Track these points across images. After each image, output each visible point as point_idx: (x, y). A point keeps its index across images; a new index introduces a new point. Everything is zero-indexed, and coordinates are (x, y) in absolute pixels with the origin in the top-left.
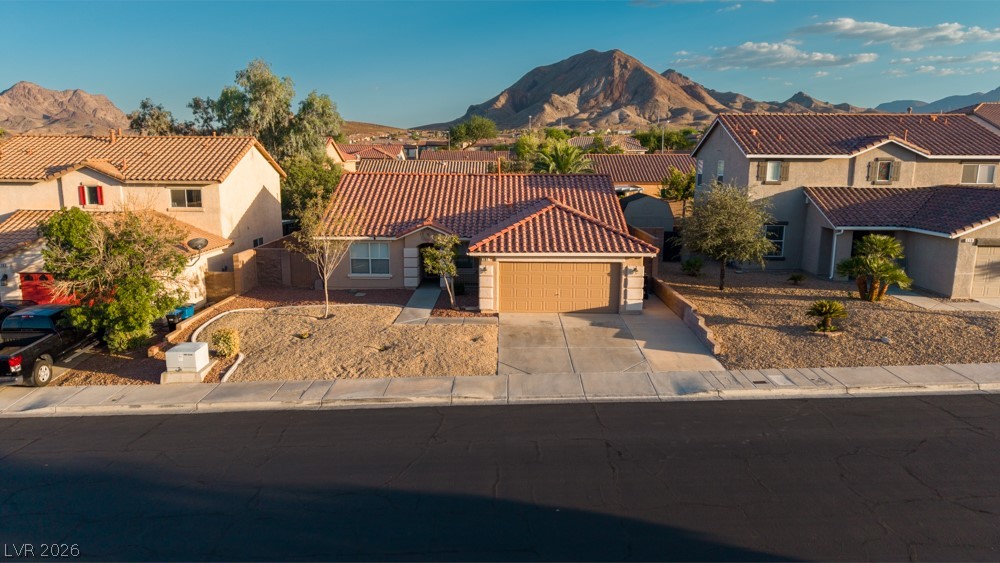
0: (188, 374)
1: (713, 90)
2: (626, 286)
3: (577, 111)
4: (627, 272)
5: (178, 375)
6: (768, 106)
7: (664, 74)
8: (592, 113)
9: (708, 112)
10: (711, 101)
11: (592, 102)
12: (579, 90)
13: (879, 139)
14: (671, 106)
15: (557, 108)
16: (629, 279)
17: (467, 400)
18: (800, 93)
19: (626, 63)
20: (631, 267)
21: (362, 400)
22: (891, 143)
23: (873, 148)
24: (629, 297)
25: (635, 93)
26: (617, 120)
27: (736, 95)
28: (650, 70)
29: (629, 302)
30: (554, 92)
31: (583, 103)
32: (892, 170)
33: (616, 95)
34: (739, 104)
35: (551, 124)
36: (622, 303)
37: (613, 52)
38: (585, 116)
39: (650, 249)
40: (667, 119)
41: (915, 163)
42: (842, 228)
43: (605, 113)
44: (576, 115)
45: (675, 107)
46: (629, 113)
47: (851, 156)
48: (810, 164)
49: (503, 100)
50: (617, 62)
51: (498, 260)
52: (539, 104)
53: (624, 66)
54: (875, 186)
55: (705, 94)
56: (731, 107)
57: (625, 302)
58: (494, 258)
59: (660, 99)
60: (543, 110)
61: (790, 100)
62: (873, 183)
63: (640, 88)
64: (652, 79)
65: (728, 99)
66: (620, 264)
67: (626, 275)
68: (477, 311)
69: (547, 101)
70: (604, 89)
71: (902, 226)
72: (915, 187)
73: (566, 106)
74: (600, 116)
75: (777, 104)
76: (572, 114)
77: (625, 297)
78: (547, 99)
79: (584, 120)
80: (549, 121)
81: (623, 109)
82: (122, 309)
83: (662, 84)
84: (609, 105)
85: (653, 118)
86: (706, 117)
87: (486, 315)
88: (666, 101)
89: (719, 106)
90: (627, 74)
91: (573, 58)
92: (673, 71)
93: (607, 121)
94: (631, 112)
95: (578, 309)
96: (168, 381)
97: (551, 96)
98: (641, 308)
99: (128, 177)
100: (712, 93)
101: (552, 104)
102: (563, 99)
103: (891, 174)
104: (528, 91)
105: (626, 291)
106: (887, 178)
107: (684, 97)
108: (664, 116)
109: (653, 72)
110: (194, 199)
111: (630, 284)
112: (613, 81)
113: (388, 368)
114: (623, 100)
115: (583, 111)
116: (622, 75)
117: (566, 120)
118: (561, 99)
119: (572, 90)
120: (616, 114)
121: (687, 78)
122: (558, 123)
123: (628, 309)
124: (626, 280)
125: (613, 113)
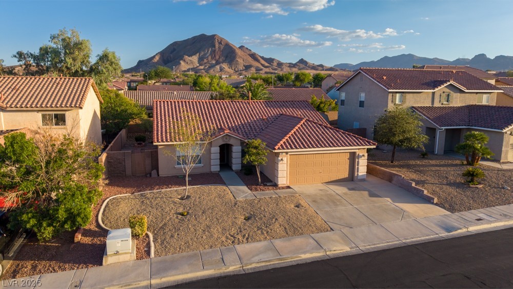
0: (125, 255)
1: (263, 57)
2: (358, 165)
3: (198, 65)
4: (359, 157)
5: (117, 257)
6: (289, 65)
7: (240, 48)
8: (206, 66)
9: (262, 68)
10: (263, 62)
11: (205, 61)
12: (198, 54)
13: (446, 82)
14: (245, 64)
15: (187, 63)
16: (360, 161)
17: (335, 252)
18: (302, 59)
19: (221, 41)
20: (361, 154)
21: (269, 261)
22: (451, 84)
23: (444, 86)
24: (359, 171)
25: (226, 57)
26: (219, 70)
27: (273, 59)
28: (234, 46)
29: (360, 174)
30: (184, 54)
31: (201, 60)
32: (450, 97)
33: (217, 57)
34: (275, 64)
35: (185, 71)
36: (356, 175)
37: (214, 35)
38: (202, 67)
39: (372, 143)
40: (243, 70)
41: (459, 94)
42: (444, 128)
43: (212, 66)
44: (197, 67)
45: (246, 64)
46: (224, 66)
47: (434, 91)
48: (415, 94)
49: (157, 58)
50: (217, 41)
51: (289, 154)
52: (177, 60)
53: (220, 43)
54: (443, 106)
55: (259, 58)
56: (272, 65)
57: (358, 174)
58: (287, 153)
59: (239, 60)
60: (180, 63)
61: (298, 62)
62: (442, 104)
63: (229, 54)
64: (235, 50)
65: (270, 61)
66: (354, 153)
67: (358, 159)
68: (275, 185)
69: (182, 59)
70: (211, 54)
71: (468, 126)
72: (459, 106)
73: (192, 62)
74: (210, 67)
75: (292, 64)
76: (195, 66)
77: (358, 172)
78: (182, 58)
79: (202, 69)
80: (183, 69)
81: (221, 65)
82: (68, 211)
83: (239, 52)
84: (214, 62)
85: (236, 69)
86: (261, 70)
87: (283, 188)
88: (242, 61)
89: (267, 64)
90: (222, 47)
91: (194, 38)
92: (244, 46)
93: (214, 70)
94: (225, 66)
95: (332, 180)
96: (109, 262)
97: (183, 57)
98: (365, 177)
99: (8, 106)
100: (263, 58)
101: (184, 61)
102: (190, 58)
103: (450, 99)
104: (171, 53)
105: (358, 168)
106: (448, 102)
107: (250, 59)
108: (242, 69)
109: (235, 46)
110: (60, 119)
111: (360, 164)
112: (215, 50)
113: (262, 233)
114: (221, 60)
115: (201, 65)
116: (219, 48)
117: (193, 69)
118: (189, 58)
119: (195, 54)
120: (218, 67)
121: (250, 50)
122: (188, 70)
123: (359, 178)
124: (358, 162)
125: (216, 66)
